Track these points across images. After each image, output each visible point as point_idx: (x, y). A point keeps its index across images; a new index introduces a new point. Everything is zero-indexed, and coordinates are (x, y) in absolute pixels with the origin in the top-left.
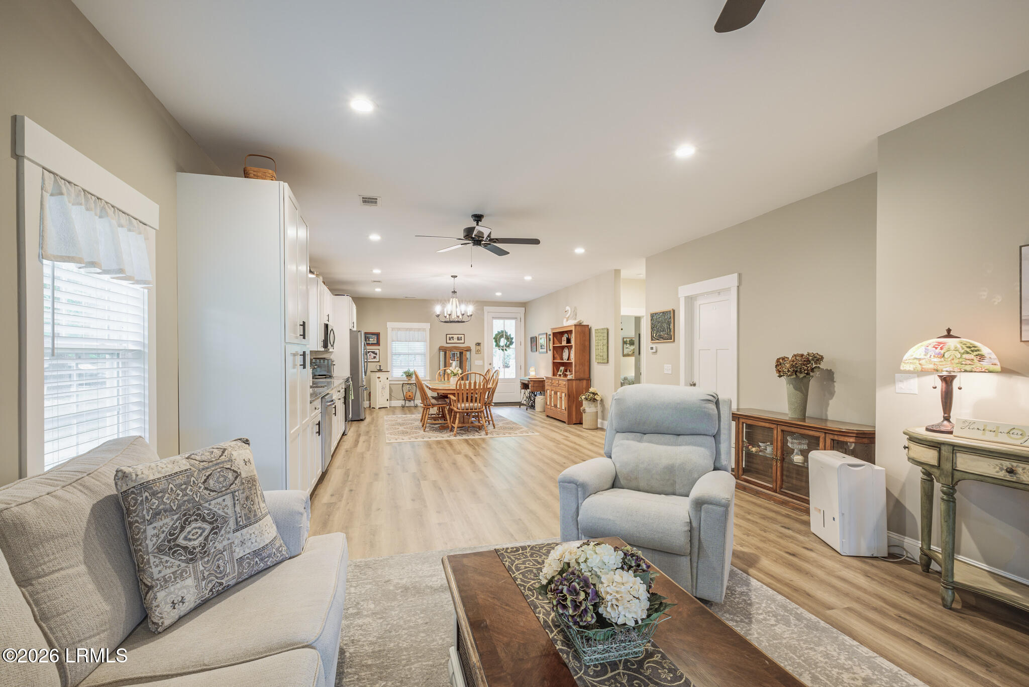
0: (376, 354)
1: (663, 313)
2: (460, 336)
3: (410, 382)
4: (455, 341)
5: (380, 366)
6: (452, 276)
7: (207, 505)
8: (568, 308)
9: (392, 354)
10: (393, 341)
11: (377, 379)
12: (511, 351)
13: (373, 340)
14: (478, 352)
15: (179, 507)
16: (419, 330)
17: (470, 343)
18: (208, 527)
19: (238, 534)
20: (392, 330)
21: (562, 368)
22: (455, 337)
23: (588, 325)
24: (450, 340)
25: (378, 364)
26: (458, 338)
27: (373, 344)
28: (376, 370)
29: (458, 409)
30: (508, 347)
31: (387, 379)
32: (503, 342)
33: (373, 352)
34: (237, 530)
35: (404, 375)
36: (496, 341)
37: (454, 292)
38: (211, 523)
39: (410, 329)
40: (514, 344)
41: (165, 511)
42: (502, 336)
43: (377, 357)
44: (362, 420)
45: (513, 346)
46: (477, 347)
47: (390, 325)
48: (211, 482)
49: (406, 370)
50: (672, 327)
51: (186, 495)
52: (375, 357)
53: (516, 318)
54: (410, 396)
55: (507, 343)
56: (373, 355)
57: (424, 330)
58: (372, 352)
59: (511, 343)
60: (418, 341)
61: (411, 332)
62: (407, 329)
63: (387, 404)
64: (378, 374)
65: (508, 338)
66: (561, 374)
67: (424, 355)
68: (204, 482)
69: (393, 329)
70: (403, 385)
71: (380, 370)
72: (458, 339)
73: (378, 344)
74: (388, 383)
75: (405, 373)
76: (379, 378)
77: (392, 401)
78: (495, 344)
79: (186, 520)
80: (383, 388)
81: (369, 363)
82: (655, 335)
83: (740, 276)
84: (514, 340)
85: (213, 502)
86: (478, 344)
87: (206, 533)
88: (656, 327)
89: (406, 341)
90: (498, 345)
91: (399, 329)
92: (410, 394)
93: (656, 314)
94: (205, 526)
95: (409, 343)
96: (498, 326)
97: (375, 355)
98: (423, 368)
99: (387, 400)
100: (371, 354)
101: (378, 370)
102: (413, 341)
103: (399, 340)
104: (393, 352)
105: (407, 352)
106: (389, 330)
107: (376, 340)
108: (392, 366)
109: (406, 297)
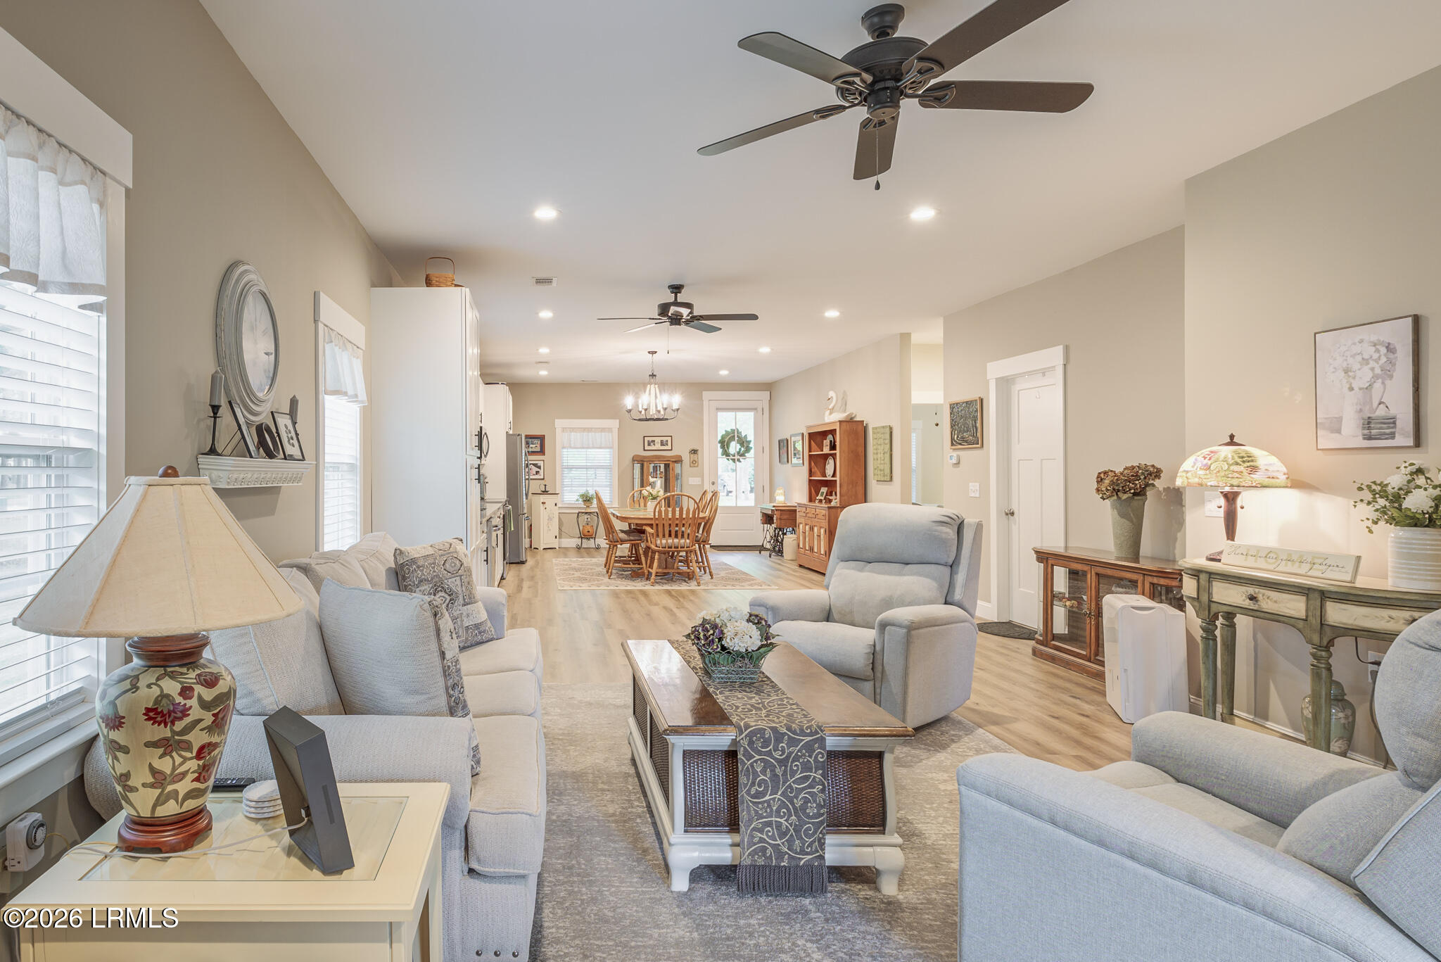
0: (539, 467)
1: (967, 402)
2: (664, 439)
3: (589, 510)
4: (658, 446)
5: (545, 486)
6: (649, 352)
7: (446, 581)
8: (832, 394)
9: (563, 468)
10: (563, 448)
11: (542, 505)
12: (748, 463)
13: (535, 446)
14: (694, 463)
15: (432, 579)
16: (603, 430)
17: (681, 449)
18: (448, 598)
19: (465, 608)
20: (563, 431)
21: (824, 490)
22: (658, 440)
23: (863, 421)
24: (649, 445)
25: (543, 482)
26: (662, 441)
27: (534, 453)
28: (540, 492)
29: (656, 546)
30: (743, 455)
31: (556, 505)
32: (734, 447)
33: (537, 465)
34: (465, 605)
35: (581, 500)
36: (723, 447)
37: (653, 375)
38: (449, 595)
39: (589, 430)
40: (752, 451)
41: (425, 580)
42: (732, 438)
43: (541, 472)
44: (523, 563)
45: (751, 454)
46: (692, 455)
47: (560, 423)
48: (447, 565)
49: (583, 491)
50: (978, 425)
51: (434, 572)
52: (537, 473)
53: (756, 409)
54: (588, 532)
55: (740, 449)
56: (535, 469)
57: (610, 430)
58: (533, 464)
59: (748, 449)
60: (601, 447)
61: (590, 434)
62: (584, 430)
63: (556, 544)
64: (543, 498)
65: (743, 442)
66: (823, 498)
67: (610, 468)
68: (443, 565)
69: (564, 429)
70: (578, 517)
71: (545, 492)
72: (662, 444)
73: (542, 452)
74: (556, 511)
75: (582, 496)
76: (543, 503)
77: (562, 540)
78: (720, 451)
79: (436, 590)
80: (550, 519)
81: (531, 481)
82: (956, 436)
83: (1067, 350)
84: (752, 445)
85: (450, 580)
86: (694, 452)
87: (447, 602)
88: (958, 424)
89: (583, 448)
90: (726, 454)
91: (573, 430)
92: (588, 528)
93: (957, 404)
94: (446, 596)
95: (589, 450)
96: (726, 422)
97: (538, 470)
98: (608, 489)
99: (556, 537)
100: (533, 467)
101: (543, 492)
102: (593, 448)
103: (572, 445)
104: (564, 464)
105: (585, 464)
106: (558, 431)
107: (539, 446)
108: (563, 486)
109: (584, 381)
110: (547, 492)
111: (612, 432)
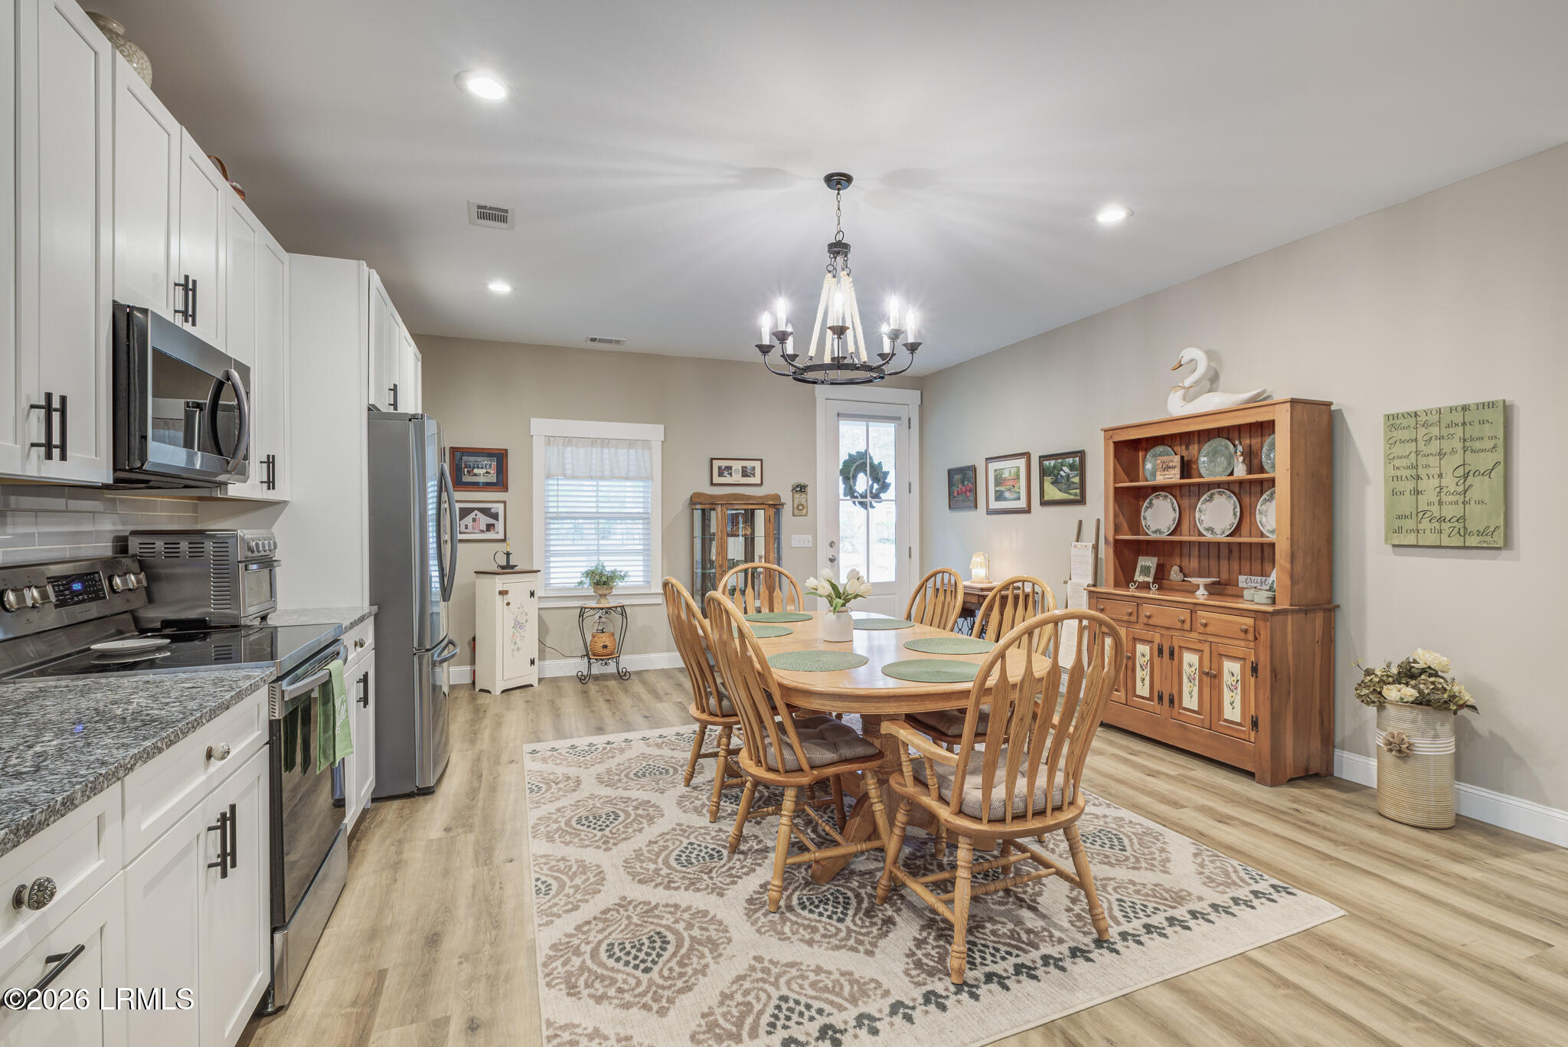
0: (495, 516)
2: (749, 464)
3: (604, 604)
4: (737, 478)
5: (508, 554)
8: (1190, 353)
9: (550, 518)
10: (549, 476)
11: (498, 598)
12: (885, 511)
13: (484, 472)
14: (800, 509)
16: (632, 444)
17: (777, 485)
20: (548, 443)
21: (1149, 562)
22: (737, 466)
24: (721, 474)
25: (502, 547)
26: (744, 469)
27: (488, 486)
28: (495, 568)
30: (876, 496)
31: (532, 594)
32: (862, 483)
33: (486, 512)
35: (587, 581)
36: (846, 479)
37: (838, 248)
39: (605, 442)
40: (892, 488)
42: (862, 468)
43: (500, 525)
44: (427, 792)
45: (890, 494)
46: (797, 496)
47: (540, 427)
49: (588, 564)
52: (490, 527)
53: (899, 418)
54: (605, 647)
55: (872, 487)
56: (484, 520)
57: (646, 444)
58: (481, 510)
59: (884, 487)
60: (627, 478)
61: (606, 450)
62: (594, 442)
63: (531, 676)
64: (500, 582)
65: (877, 475)
66: (1150, 579)
67: (645, 518)
69: (549, 439)
70: (581, 615)
71: (508, 568)
72: (745, 473)
73: (501, 483)
74: (533, 606)
75: (590, 574)
76: (503, 593)
77: (547, 662)
78: (842, 487)
80: (518, 625)
81: (460, 546)
84: (891, 479)
86: (801, 489)
89: (591, 478)
90: (850, 492)
91: (568, 441)
92: (604, 639)
95: (601, 483)
96: (852, 437)
97: (492, 521)
98: (641, 558)
99: (532, 662)
100: (480, 515)
101: (503, 568)
102: (612, 478)
103: (569, 472)
104: (551, 510)
105: (594, 510)
106: (538, 444)
107: (493, 471)
108: (548, 554)
109: (593, 340)
110: (513, 567)
111: (650, 449)
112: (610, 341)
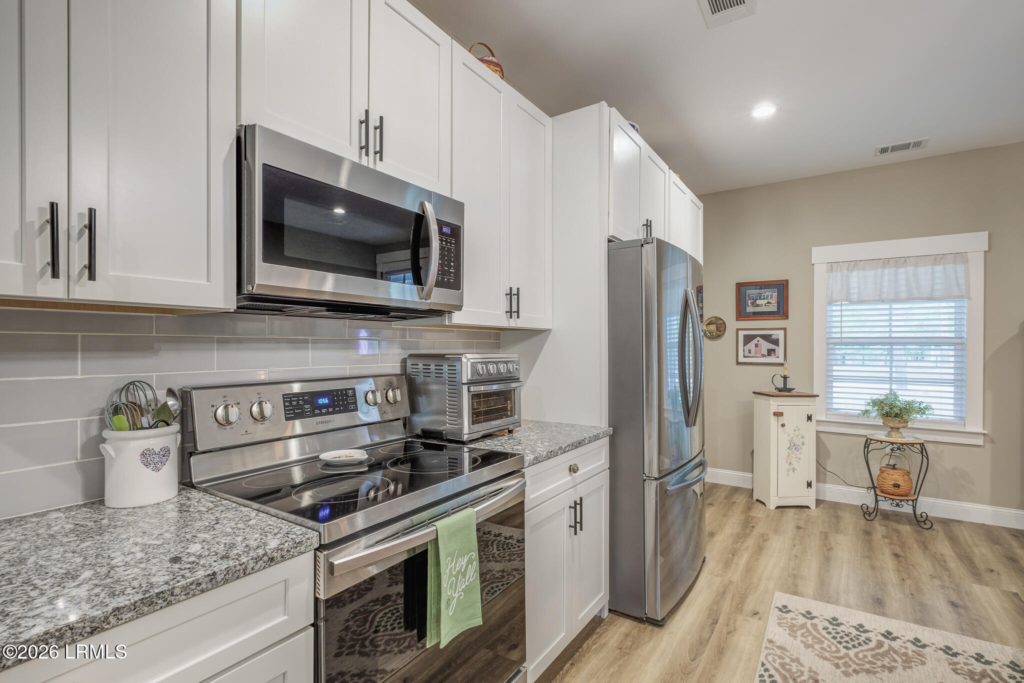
0: (776, 342)
3: (896, 438)
5: (785, 378)
9: (831, 344)
10: (831, 302)
11: (773, 419)
13: (768, 301)
16: (940, 258)
20: (831, 270)
25: (780, 371)
27: (765, 315)
28: (772, 390)
31: (809, 418)
33: (767, 338)
35: (874, 410)
39: (899, 262)
43: (780, 350)
47: (821, 255)
49: (880, 391)
52: (770, 352)
54: (897, 486)
56: (765, 346)
57: (960, 257)
58: (763, 337)
60: (930, 299)
61: (902, 270)
62: (886, 262)
63: (808, 498)
64: (775, 404)
67: (961, 343)
69: (832, 266)
70: (868, 444)
71: (785, 391)
73: (782, 312)
74: (811, 429)
75: (878, 403)
76: (778, 414)
77: (828, 486)
80: (793, 447)
89: (882, 301)
91: (854, 265)
92: (895, 477)
95: (895, 306)
97: (772, 346)
98: (952, 389)
99: (809, 485)
100: (761, 341)
101: (780, 390)
102: (910, 299)
103: (854, 297)
104: (834, 335)
105: (887, 335)
106: (820, 271)
107: (774, 301)
108: (830, 378)
109: (884, 151)
110: (790, 390)
111: (966, 262)
112: (906, 147)
